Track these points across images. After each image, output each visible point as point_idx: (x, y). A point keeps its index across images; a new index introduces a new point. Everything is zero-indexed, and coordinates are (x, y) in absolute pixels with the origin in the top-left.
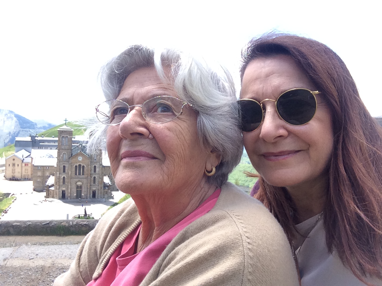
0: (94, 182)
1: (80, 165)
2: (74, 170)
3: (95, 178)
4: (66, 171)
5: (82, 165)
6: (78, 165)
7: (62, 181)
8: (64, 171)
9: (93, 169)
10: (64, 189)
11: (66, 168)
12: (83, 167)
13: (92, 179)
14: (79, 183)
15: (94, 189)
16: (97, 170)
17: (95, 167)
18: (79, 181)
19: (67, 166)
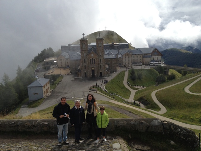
0: (101, 68)
1: (93, 59)
2: (90, 61)
3: (101, 65)
4: (86, 62)
5: (94, 58)
6: (91, 59)
7: (84, 67)
8: (85, 62)
9: (99, 61)
10: (86, 72)
11: (86, 61)
12: (94, 59)
13: (100, 66)
14: (93, 69)
15: (101, 71)
16: (102, 61)
17: (100, 59)
18: (93, 67)
19: (86, 59)
